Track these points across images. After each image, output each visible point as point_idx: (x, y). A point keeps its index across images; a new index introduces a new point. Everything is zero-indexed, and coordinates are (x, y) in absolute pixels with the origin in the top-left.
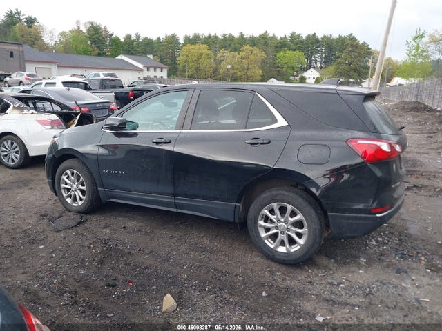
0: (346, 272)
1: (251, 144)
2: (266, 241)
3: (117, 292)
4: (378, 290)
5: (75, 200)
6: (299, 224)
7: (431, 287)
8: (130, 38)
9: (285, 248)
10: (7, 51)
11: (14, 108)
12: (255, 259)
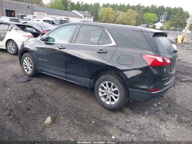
0: (136, 117)
1: (99, 53)
2: (102, 98)
3: (29, 112)
4: (147, 128)
5: (28, 71)
6: (116, 92)
7: (174, 130)
8: (79, 3)
9: (109, 102)
10: (27, 6)
11: (14, 29)
12: (96, 105)
